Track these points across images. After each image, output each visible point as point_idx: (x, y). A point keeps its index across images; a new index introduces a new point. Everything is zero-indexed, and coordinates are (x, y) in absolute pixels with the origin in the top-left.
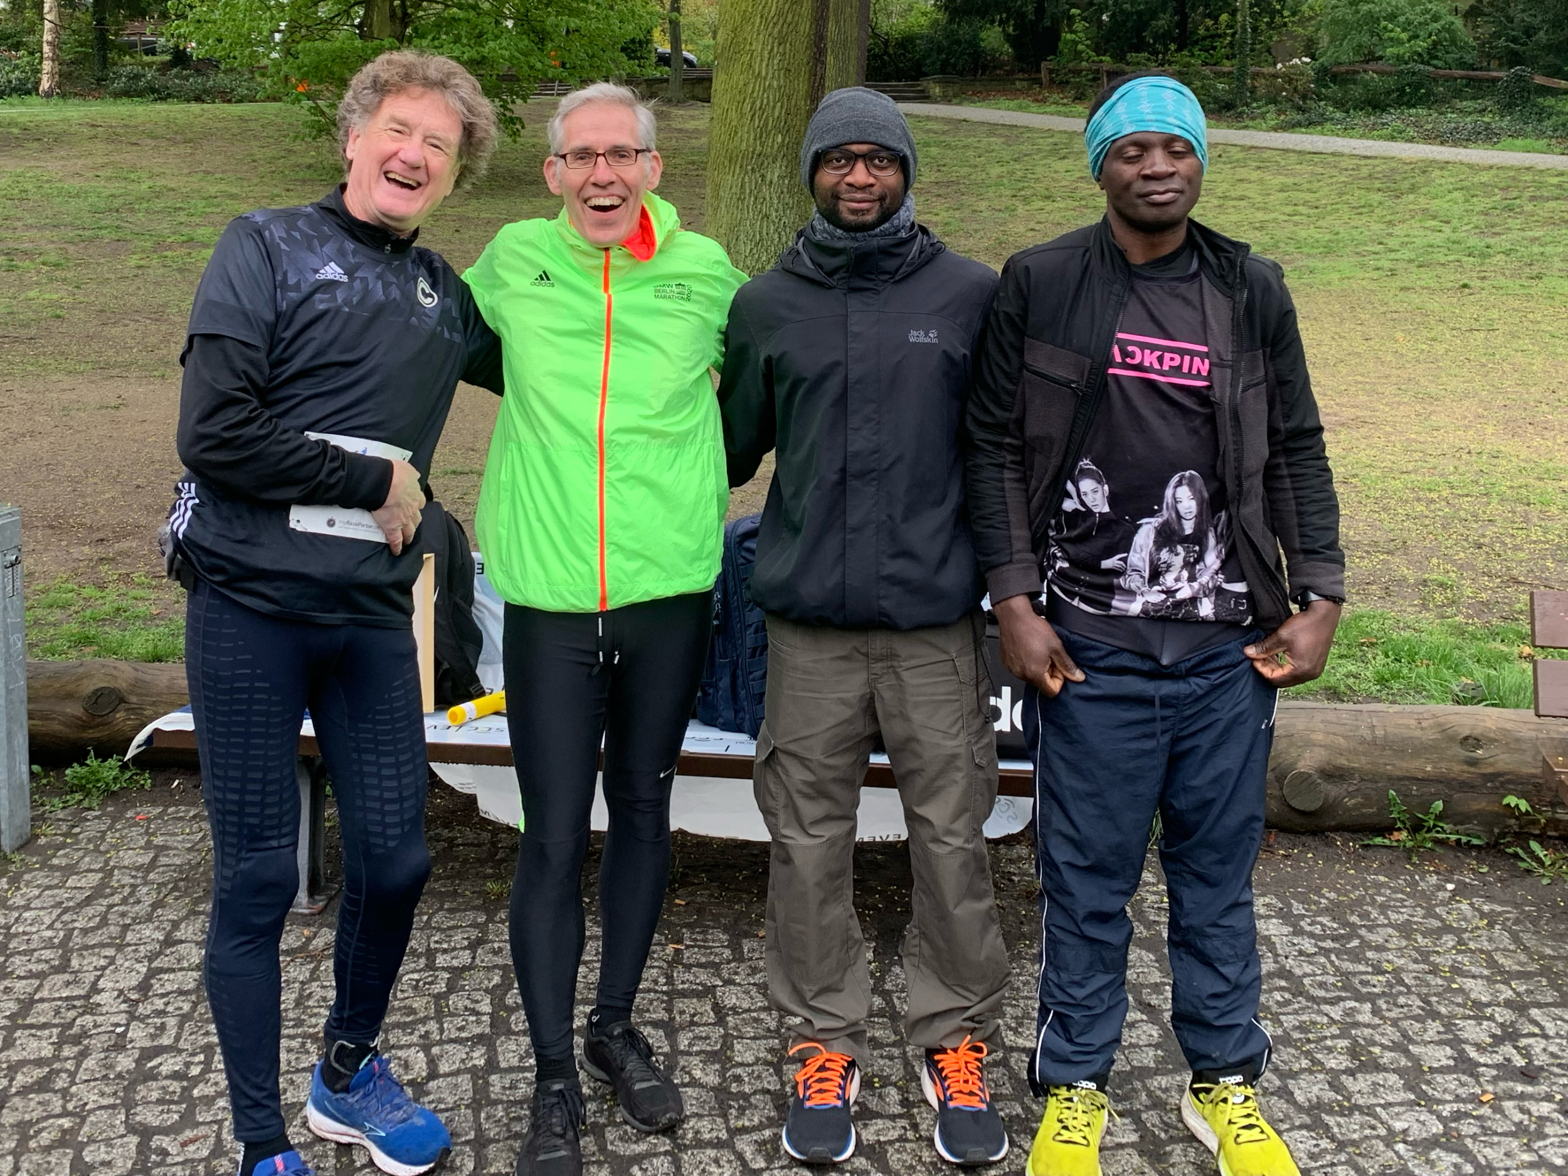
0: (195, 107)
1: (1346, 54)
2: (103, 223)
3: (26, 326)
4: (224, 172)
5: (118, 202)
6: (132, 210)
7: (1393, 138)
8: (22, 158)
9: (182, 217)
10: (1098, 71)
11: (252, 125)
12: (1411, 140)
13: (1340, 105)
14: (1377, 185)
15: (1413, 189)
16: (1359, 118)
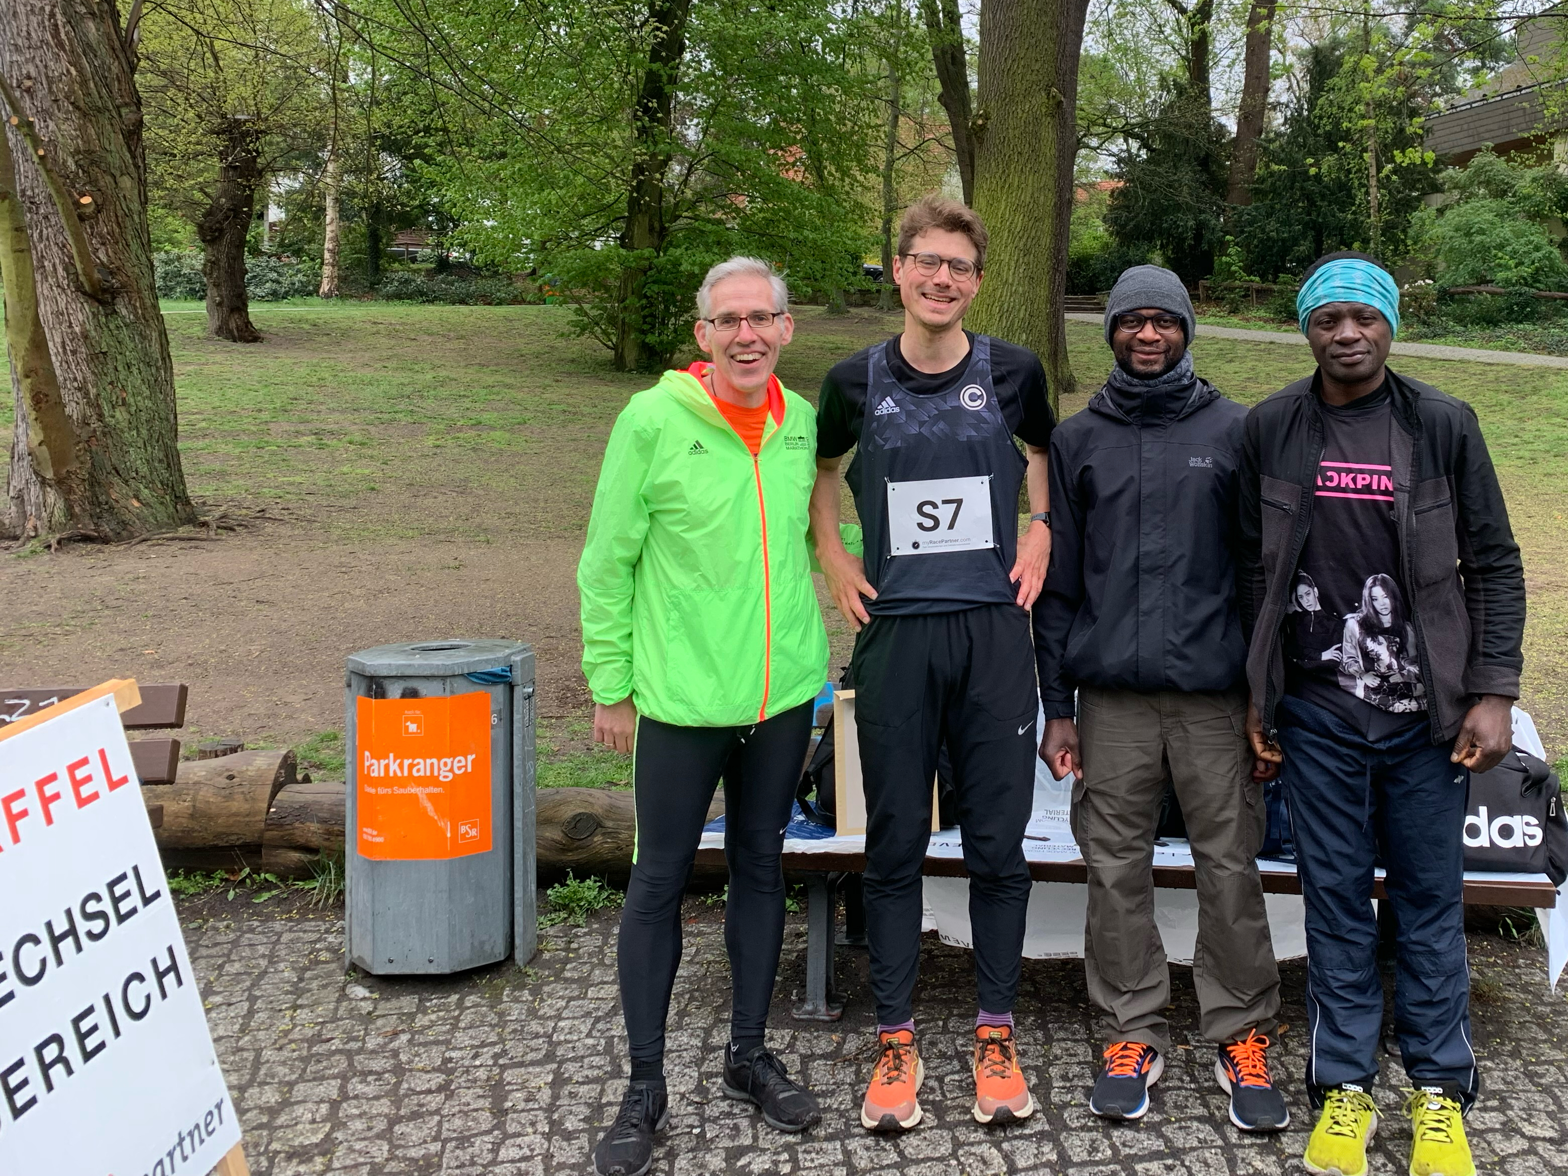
0: (463, 309)
1: (1462, 277)
2: (397, 408)
3: (345, 496)
4: (497, 365)
5: (408, 390)
6: (422, 397)
7: (1507, 349)
8: (314, 350)
9: (467, 403)
10: (1248, 289)
11: (516, 324)
12: (1523, 350)
13: (1460, 320)
14: (1504, 388)
15: (1535, 391)
16: (1476, 331)
